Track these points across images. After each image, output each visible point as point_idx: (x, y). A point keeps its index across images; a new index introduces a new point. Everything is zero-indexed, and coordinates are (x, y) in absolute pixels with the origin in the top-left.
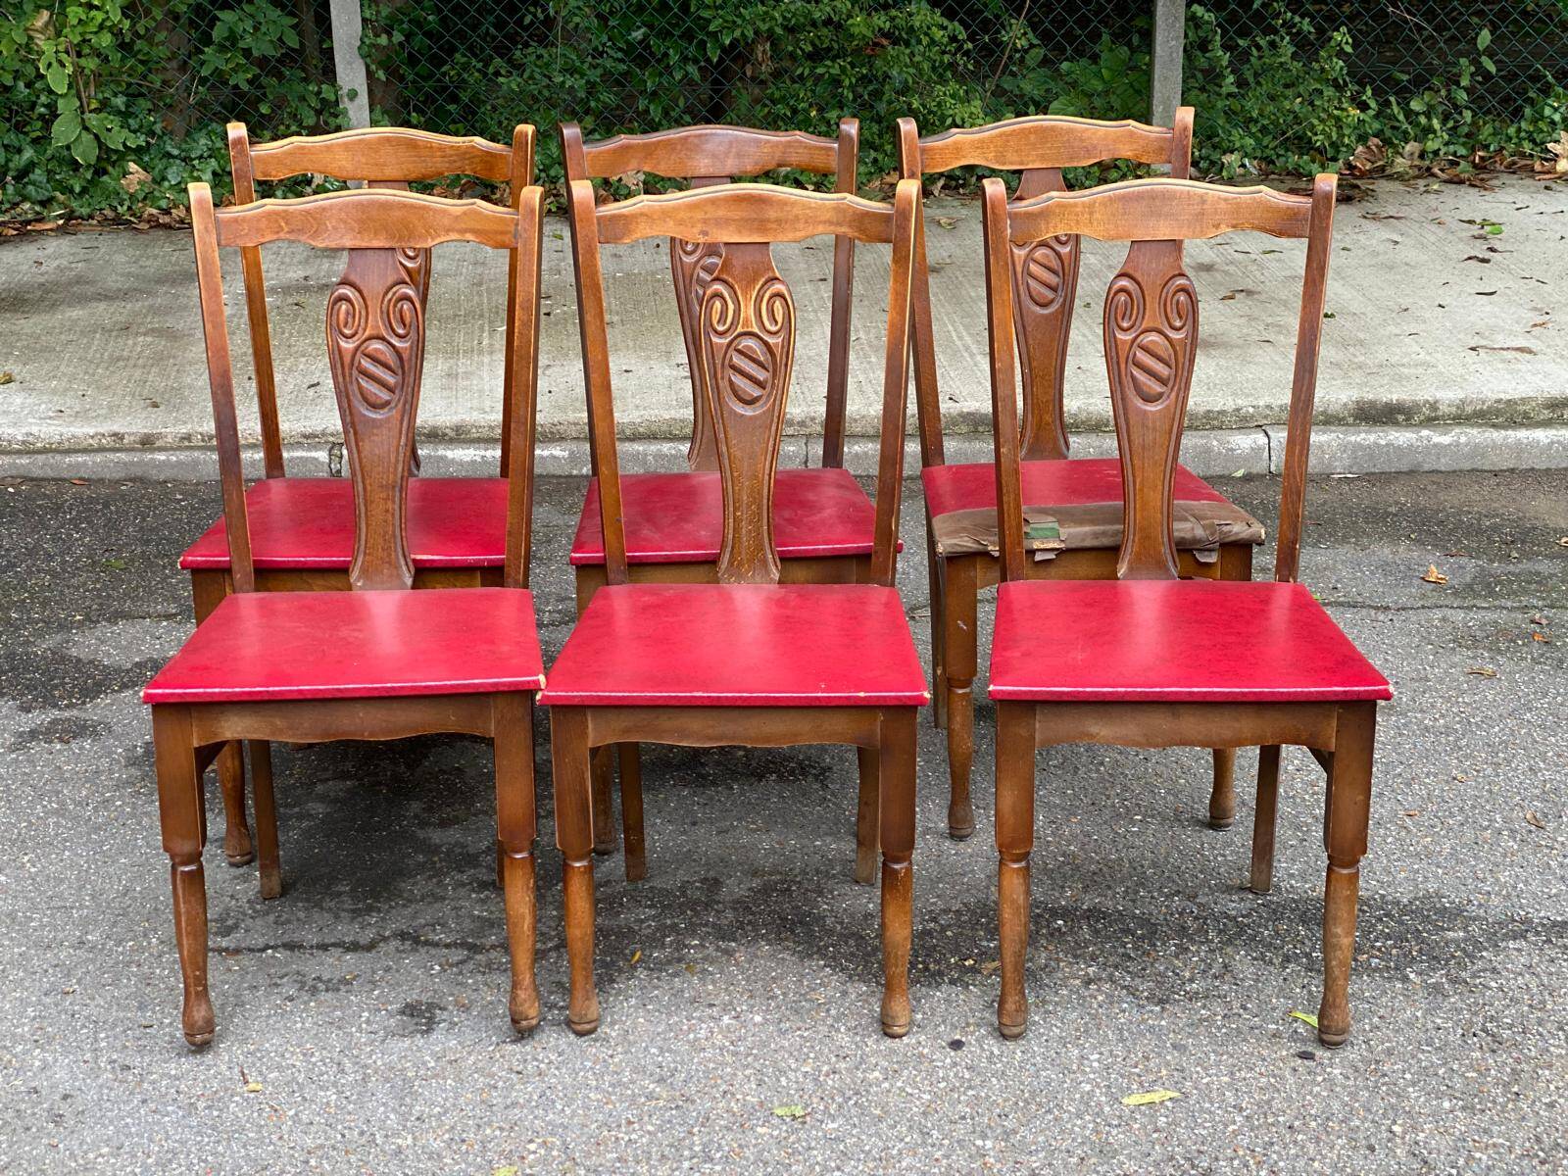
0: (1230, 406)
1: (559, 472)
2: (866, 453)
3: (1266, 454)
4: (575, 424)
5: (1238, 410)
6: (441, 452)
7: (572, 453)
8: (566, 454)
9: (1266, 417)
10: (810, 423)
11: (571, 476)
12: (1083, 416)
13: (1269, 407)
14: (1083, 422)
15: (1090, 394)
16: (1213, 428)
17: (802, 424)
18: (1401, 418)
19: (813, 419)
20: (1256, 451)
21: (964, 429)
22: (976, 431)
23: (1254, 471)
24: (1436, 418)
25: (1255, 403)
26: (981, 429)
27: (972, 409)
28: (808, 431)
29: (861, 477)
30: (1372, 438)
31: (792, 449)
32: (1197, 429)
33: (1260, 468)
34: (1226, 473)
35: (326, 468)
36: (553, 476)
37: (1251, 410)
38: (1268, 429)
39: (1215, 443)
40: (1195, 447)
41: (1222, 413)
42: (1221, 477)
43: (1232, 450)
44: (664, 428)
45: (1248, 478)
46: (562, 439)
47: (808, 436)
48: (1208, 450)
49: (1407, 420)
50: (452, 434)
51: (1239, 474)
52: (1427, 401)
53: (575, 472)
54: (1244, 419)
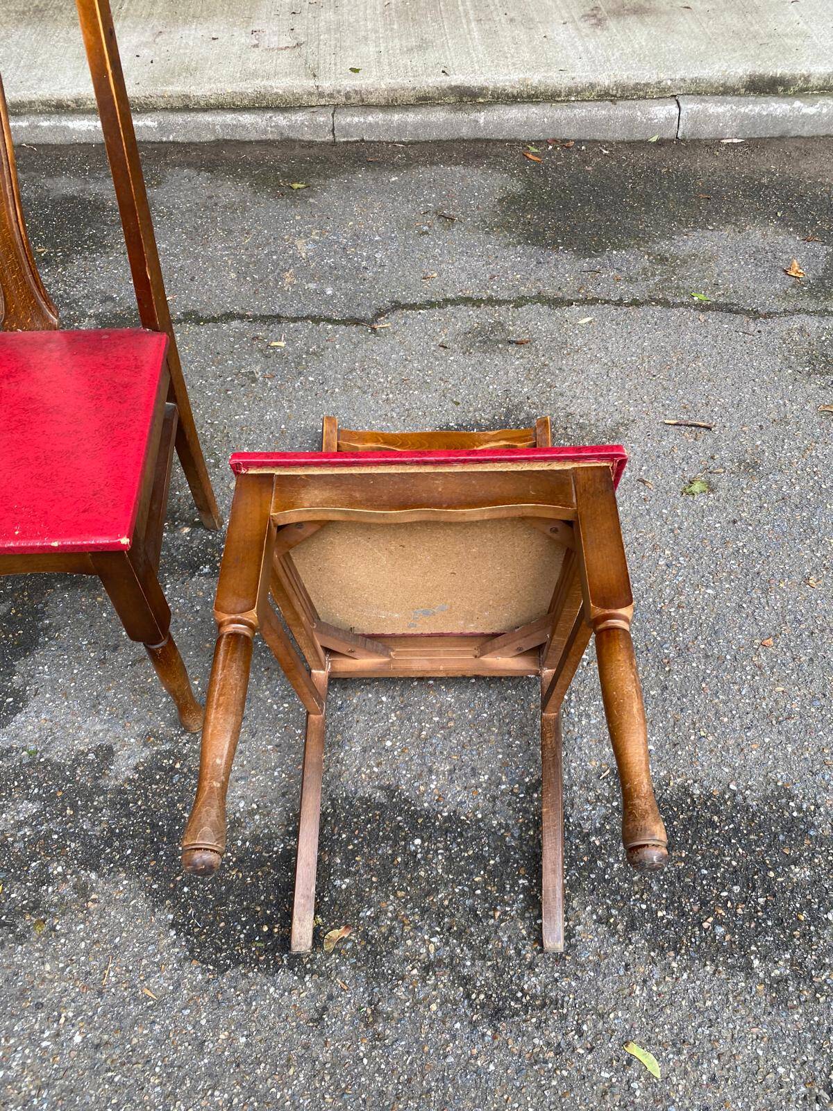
0: (653, 79)
1: (153, 139)
2: (377, 123)
3: (676, 123)
4: (163, 97)
5: (659, 82)
6: (64, 123)
7: (160, 123)
8: (156, 124)
9: (679, 88)
10: (336, 95)
11: (161, 142)
12: (542, 89)
13: (683, 80)
14: (541, 93)
15: (549, 66)
16: (639, 98)
17: (331, 96)
18: (780, 89)
19: (339, 92)
20: (669, 120)
21: (452, 100)
22: (461, 101)
23: (666, 136)
24: (807, 89)
25: (673, 77)
26: (465, 99)
27: (459, 83)
28: (335, 102)
29: (373, 142)
30: (757, 109)
31: (322, 119)
32: (627, 98)
33: (669, 134)
34: (645, 138)
36: (149, 143)
37: (669, 82)
38: (680, 99)
39: (639, 114)
40: (623, 117)
41: (647, 85)
42: (641, 141)
43: (651, 119)
44: (229, 100)
45: (661, 143)
46: (155, 109)
47: (336, 106)
48: (633, 120)
49: (784, 91)
50: (73, 105)
51: (654, 139)
52: (803, 75)
53: (164, 139)
54: (663, 90)
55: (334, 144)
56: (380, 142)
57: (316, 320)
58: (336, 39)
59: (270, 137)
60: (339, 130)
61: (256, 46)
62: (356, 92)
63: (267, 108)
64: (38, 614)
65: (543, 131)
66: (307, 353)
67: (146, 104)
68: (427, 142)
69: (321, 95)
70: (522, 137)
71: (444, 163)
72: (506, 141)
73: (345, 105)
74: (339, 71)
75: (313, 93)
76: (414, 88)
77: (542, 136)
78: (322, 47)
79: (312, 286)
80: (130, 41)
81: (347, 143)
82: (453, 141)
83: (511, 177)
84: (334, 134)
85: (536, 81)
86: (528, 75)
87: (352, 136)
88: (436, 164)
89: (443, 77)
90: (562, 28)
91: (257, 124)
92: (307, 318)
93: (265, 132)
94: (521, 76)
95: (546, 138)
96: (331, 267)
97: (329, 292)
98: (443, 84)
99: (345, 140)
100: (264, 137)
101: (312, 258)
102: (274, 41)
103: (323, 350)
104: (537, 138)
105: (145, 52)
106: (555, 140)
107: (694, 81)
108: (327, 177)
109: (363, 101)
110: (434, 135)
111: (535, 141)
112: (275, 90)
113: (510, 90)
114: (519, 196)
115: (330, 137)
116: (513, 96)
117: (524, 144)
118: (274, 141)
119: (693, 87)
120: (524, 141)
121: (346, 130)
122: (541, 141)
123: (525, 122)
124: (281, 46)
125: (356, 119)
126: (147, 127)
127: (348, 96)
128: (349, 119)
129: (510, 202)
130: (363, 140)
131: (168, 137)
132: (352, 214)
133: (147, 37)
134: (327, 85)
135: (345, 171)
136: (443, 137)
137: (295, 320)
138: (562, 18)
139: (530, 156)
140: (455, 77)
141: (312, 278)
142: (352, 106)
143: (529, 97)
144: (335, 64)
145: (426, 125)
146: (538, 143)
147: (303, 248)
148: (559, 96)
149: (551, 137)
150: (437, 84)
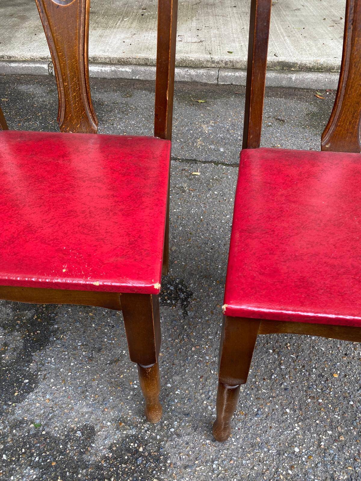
1: (128, 77)
2: (240, 76)
4: (135, 59)
7: (133, 70)
8: (131, 70)
10: (220, 62)
11: (132, 79)
12: (325, 65)
14: (324, 67)
15: (328, 56)
17: (218, 63)
19: (222, 61)
21: (278, 68)
22: (283, 69)
26: (285, 68)
27: (283, 60)
28: (220, 66)
29: (237, 85)
31: (213, 73)
35: (47, 71)
36: (126, 79)
46: (131, 64)
47: (220, 68)
53: (134, 78)
55: (217, 85)
56: (240, 85)
57: (216, 163)
58: (219, 40)
59: (186, 80)
60: (220, 78)
61: (181, 41)
62: (231, 62)
63: (186, 67)
64: (51, 321)
65: (325, 85)
66: (213, 179)
67: (127, 62)
69: (213, 62)
70: (314, 87)
71: (274, 97)
72: (307, 89)
73: (224, 67)
74: (222, 52)
75: (209, 61)
77: (324, 88)
78: (212, 42)
79: (213, 147)
80: (120, 36)
81: (224, 85)
82: (278, 87)
83: (310, 105)
84: (218, 80)
85: (323, 61)
86: (318, 58)
87: (227, 82)
88: (270, 97)
89: (275, 57)
90: (331, 41)
91: (180, 73)
92: (211, 162)
93: (184, 77)
94: (315, 59)
95: (325, 89)
96: (221, 138)
97: (222, 150)
98: (275, 60)
99: (223, 83)
100: (183, 80)
101: (211, 133)
102: (189, 39)
103: (221, 178)
104: (321, 89)
105: (127, 41)
106: (330, 90)
108: (215, 99)
109: (233, 66)
110: (269, 84)
111: (320, 90)
112: (191, 58)
113: (309, 65)
114: (317, 113)
115: (216, 82)
116: (310, 68)
117: (315, 91)
118: (188, 82)
120: (314, 90)
121: (224, 78)
122: (322, 90)
123: (316, 80)
124: (192, 42)
125: (230, 74)
126: (126, 71)
127: (226, 63)
128: (226, 74)
129: (312, 115)
130: (232, 84)
131: (136, 77)
132: (230, 115)
133: (129, 35)
134: (217, 58)
135: (224, 97)
136: (273, 85)
137: (205, 162)
138: (330, 37)
139: (318, 96)
140: (281, 57)
141: (212, 143)
142: (228, 68)
143: (318, 69)
144: (220, 50)
146: (321, 91)
147: (206, 129)
148: (333, 69)
149: (328, 88)
150: (272, 60)
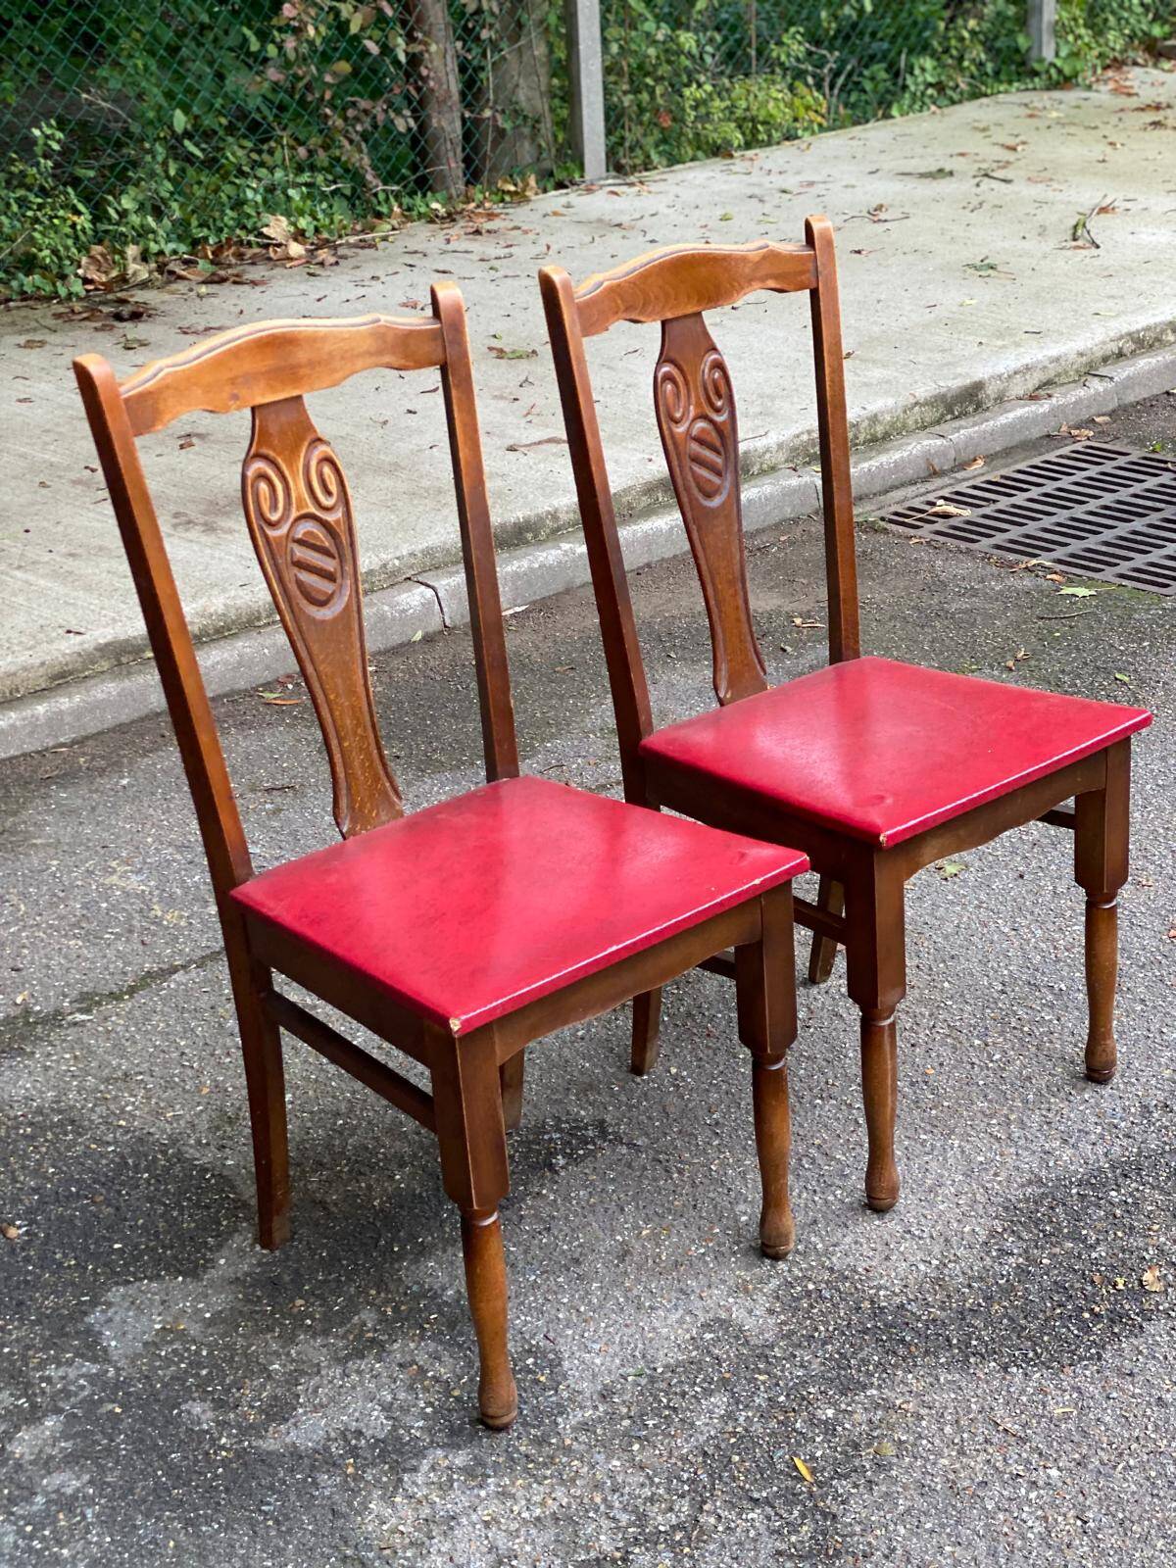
0: (376, 563)
2: (13, 726)
3: (437, 607)
5: (385, 566)
9: (411, 567)
13: (412, 554)
14: (233, 622)
18: (529, 536)
20: (426, 605)
21: (105, 665)
22: (120, 664)
23: (431, 630)
24: (559, 529)
25: (398, 554)
26: (124, 660)
27: (109, 638)
30: (525, 563)
33: (435, 624)
34: (405, 639)
37: (395, 563)
39: (386, 608)
42: (402, 645)
43: (404, 611)
45: (429, 639)
48: (382, 618)
49: (535, 537)
51: (418, 636)
52: (549, 513)
54: (393, 574)
56: (24, 755)
65: (268, 667)
68: (101, 733)
70: (242, 684)
72: (226, 695)
76: (43, 664)
77: (268, 676)
82: (142, 719)
85: (221, 606)
89: (75, 639)
95: (274, 677)
98: (86, 646)
104: (262, 681)
106: (288, 676)
107: (427, 552)
110: (109, 720)
111: (262, 685)
116: (195, 636)
117: (251, 693)
119: (428, 560)
120: (247, 690)
122: (270, 682)
123: (239, 663)
136: (124, 718)
139: (277, 702)
140: (93, 634)
143: (218, 631)
145: (94, 707)
146: (267, 686)
147: (129, 883)
148: (259, 619)
149: (280, 673)
150: (77, 649)
